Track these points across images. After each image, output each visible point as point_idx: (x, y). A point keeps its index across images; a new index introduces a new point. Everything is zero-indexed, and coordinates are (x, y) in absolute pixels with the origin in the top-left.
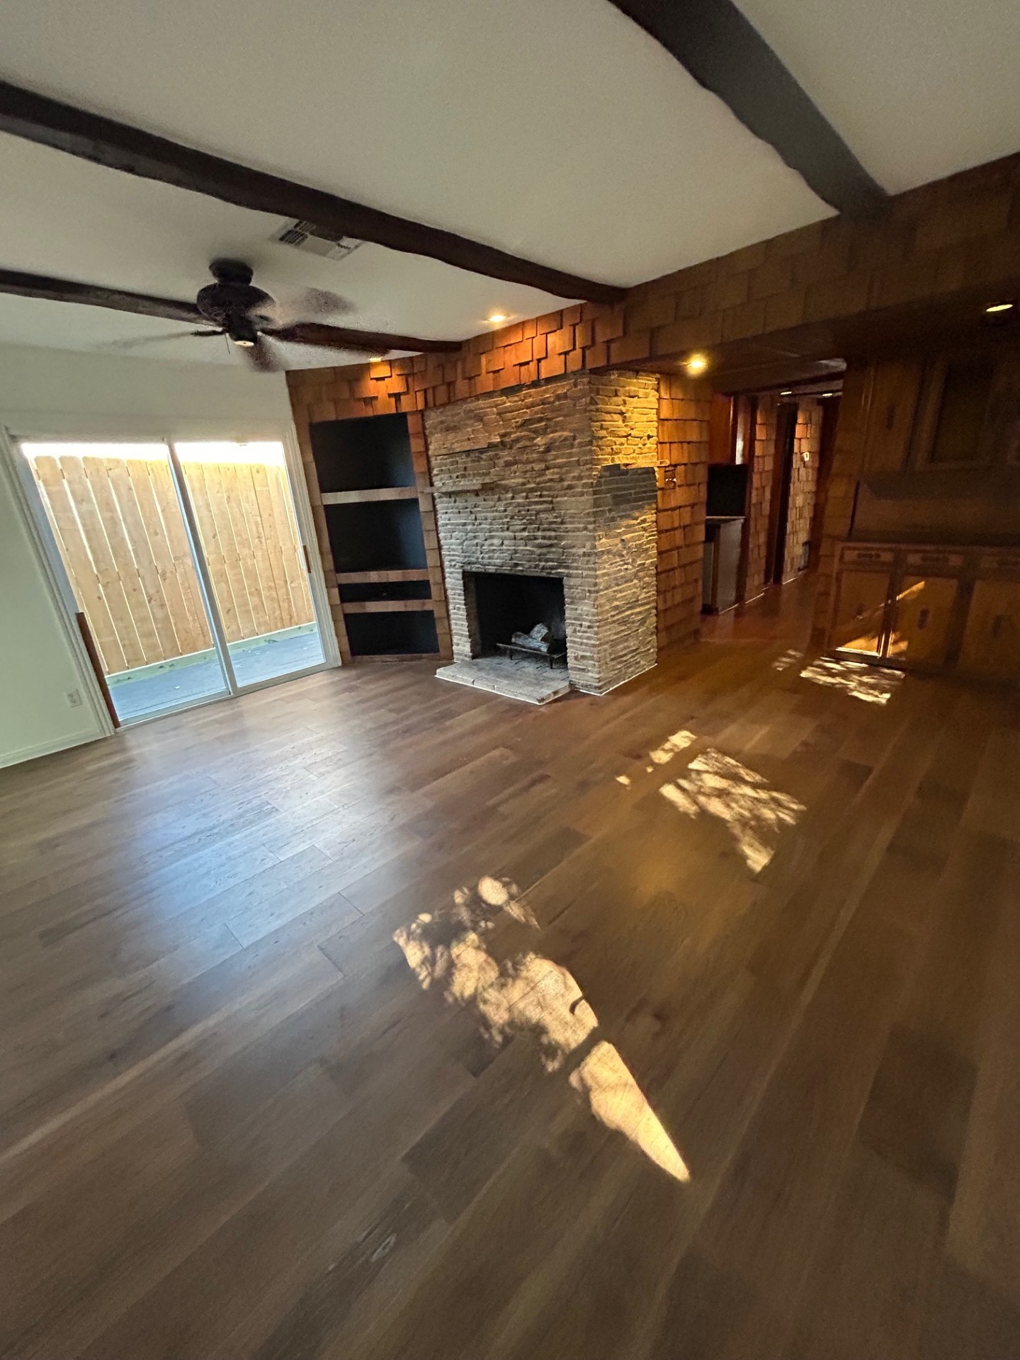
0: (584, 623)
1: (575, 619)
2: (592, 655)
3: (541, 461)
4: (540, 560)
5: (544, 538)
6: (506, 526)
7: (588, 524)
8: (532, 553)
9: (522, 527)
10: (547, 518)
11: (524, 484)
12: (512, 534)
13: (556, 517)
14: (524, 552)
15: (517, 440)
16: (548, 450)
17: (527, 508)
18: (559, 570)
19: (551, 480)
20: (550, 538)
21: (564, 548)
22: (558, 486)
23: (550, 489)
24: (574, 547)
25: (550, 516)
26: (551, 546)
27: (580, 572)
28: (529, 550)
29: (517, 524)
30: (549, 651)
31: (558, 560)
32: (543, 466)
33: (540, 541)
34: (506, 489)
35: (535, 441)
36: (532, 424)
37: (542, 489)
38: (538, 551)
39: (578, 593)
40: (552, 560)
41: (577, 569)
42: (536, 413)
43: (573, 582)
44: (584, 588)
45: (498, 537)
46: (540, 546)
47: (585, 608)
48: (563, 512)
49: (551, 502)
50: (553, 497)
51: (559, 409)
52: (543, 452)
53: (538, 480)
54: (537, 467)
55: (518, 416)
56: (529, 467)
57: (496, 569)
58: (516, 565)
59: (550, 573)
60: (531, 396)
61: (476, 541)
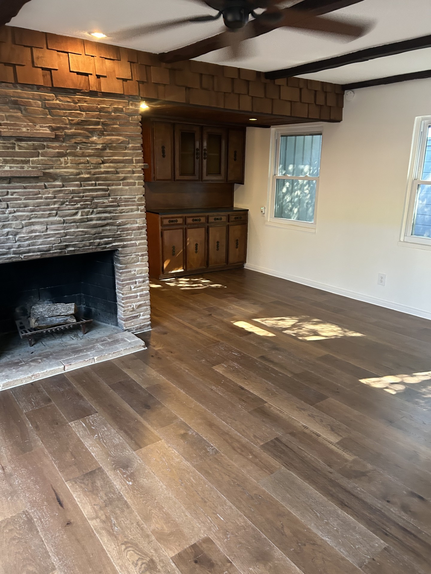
0: (137, 280)
1: (130, 279)
2: (145, 302)
3: (98, 156)
4: (95, 239)
5: (100, 219)
6: (55, 212)
7: (139, 206)
8: (86, 233)
9: (74, 211)
10: (104, 203)
11: (79, 174)
12: (62, 219)
13: (112, 202)
14: (77, 233)
15: (73, 135)
16: (104, 149)
17: (82, 194)
18: (114, 244)
19: (107, 172)
20: (106, 219)
21: (119, 225)
22: (114, 176)
23: (105, 179)
24: (128, 223)
25: (106, 201)
26: (107, 225)
27: (134, 242)
28: (82, 231)
29: (68, 209)
30: (77, 321)
31: (113, 236)
32: (99, 160)
33: (94, 222)
34: (54, 177)
35: (91, 139)
36: (90, 125)
37: (97, 179)
38: (93, 231)
39: (133, 258)
40: (108, 237)
41: (131, 241)
42: (93, 117)
43: (128, 250)
44: (137, 254)
45: (41, 223)
46: (95, 226)
47: (137, 269)
48: (119, 197)
49: (107, 190)
50: (109, 185)
51: (117, 118)
52: (102, 150)
53: (93, 171)
54: (94, 160)
55: (70, 115)
56: (82, 160)
57: (42, 255)
58: (67, 246)
59: (105, 248)
60: (85, 102)
61: (6, 230)
